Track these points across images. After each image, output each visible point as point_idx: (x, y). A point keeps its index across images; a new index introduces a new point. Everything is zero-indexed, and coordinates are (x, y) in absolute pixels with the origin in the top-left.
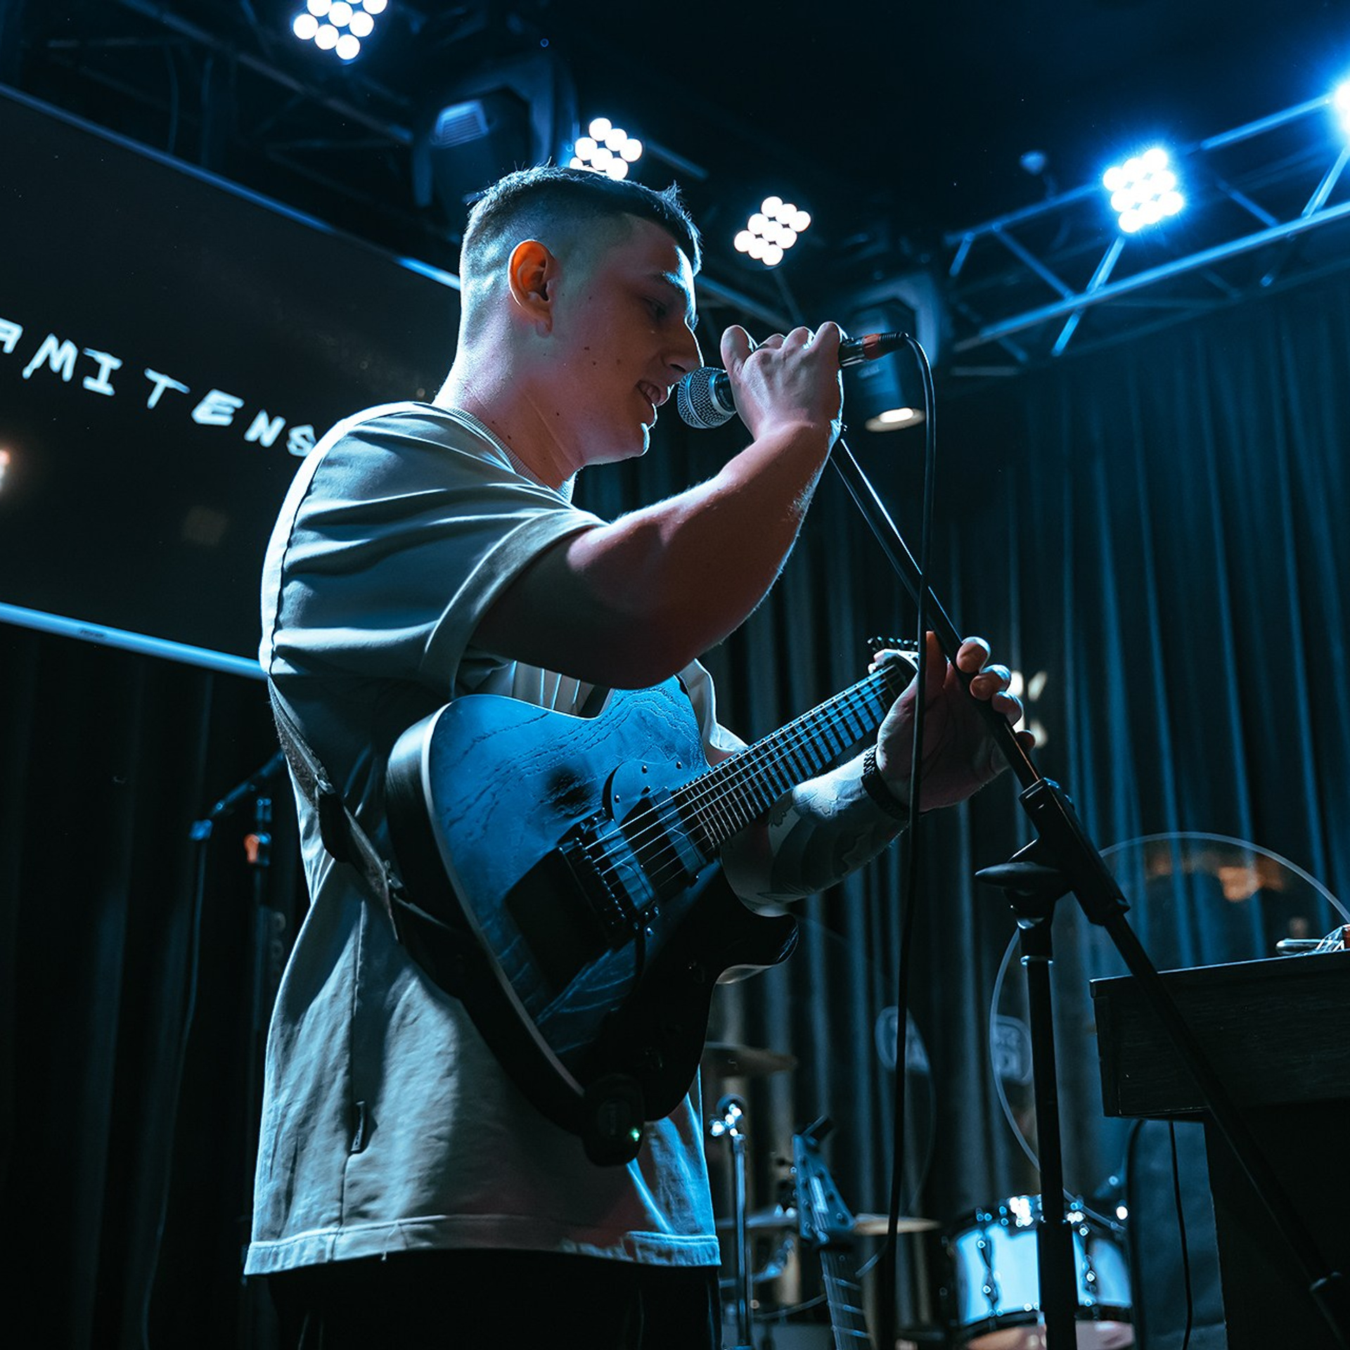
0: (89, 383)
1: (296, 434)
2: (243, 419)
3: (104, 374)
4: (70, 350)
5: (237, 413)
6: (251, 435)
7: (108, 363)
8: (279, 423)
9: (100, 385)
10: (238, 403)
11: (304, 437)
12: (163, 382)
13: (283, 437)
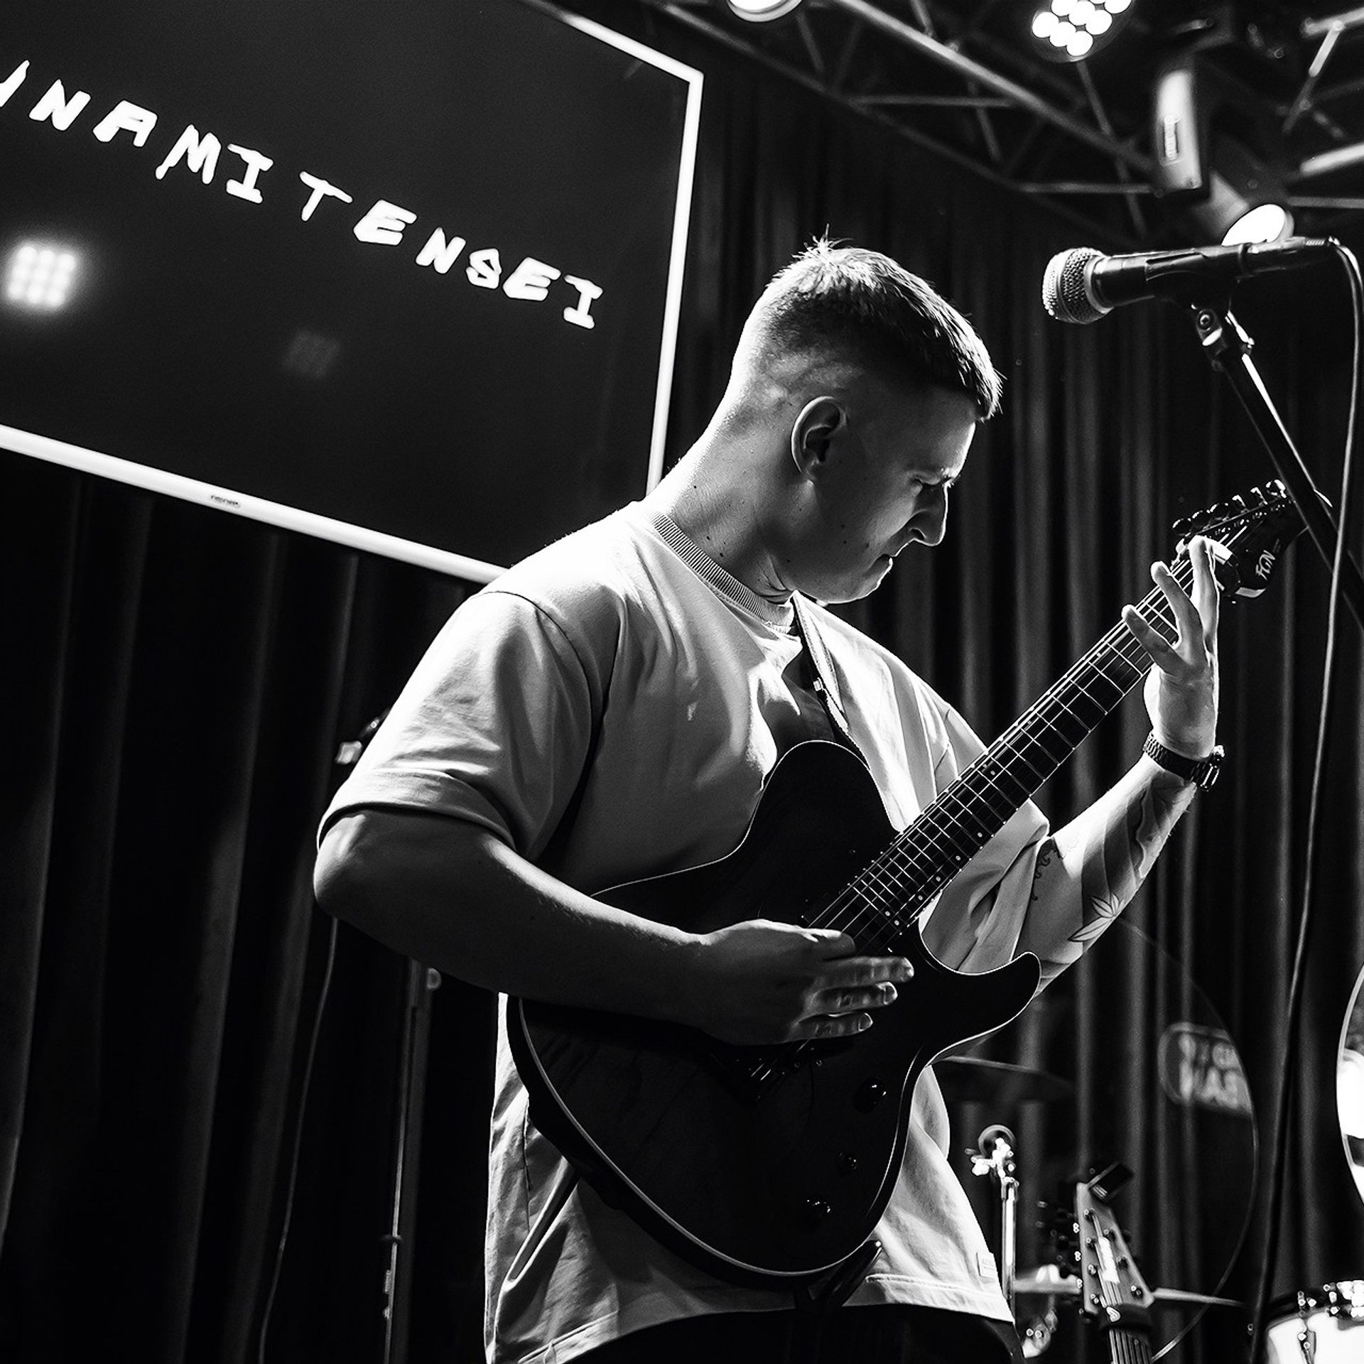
0: (233, 187)
1: (477, 258)
2: (415, 237)
3: (251, 176)
4: (212, 145)
5: (408, 230)
6: (423, 259)
7: (257, 162)
8: (458, 244)
9: (246, 190)
10: (411, 218)
11: (488, 262)
12: (321, 188)
13: (463, 262)
